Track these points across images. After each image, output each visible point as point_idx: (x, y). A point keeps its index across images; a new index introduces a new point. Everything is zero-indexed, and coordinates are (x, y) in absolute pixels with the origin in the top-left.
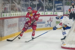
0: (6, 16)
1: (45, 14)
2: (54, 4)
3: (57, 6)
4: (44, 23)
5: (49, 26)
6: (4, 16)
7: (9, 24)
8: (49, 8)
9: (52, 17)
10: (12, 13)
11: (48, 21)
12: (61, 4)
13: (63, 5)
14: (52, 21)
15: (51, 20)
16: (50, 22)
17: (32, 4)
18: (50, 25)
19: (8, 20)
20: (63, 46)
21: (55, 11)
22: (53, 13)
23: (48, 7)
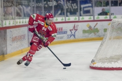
0: (10, 24)
1: (67, 20)
2: (79, 5)
3: (84, 8)
4: (65, 32)
5: (72, 37)
6: (5, 24)
7: (14, 36)
8: (72, 10)
9: (76, 24)
10: (18, 20)
11: (71, 30)
12: (90, 5)
13: (92, 7)
14: (76, 30)
15: (76, 28)
16: (73, 31)
17: (46, 6)
18: (74, 36)
19: (11, 30)
20: (92, 65)
21: (80, 16)
22: (77, 18)
23: (70, 10)
